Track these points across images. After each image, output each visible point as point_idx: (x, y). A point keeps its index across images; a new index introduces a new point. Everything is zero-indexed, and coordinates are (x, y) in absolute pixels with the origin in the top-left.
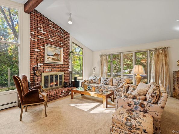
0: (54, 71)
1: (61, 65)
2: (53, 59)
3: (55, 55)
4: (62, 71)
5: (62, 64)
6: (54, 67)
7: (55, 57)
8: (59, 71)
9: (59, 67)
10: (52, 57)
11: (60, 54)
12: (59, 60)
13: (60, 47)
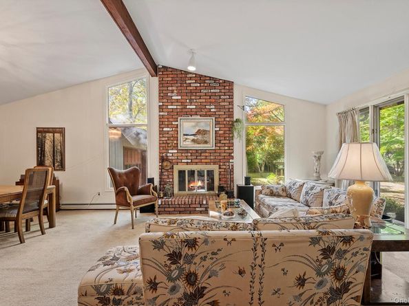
0: (196, 163)
1: (211, 151)
2: (193, 140)
3: (199, 132)
4: (214, 163)
5: (214, 148)
6: (197, 155)
7: (199, 137)
8: (206, 163)
9: (207, 154)
10: (192, 137)
11: (208, 129)
12: (206, 142)
13: (210, 116)
